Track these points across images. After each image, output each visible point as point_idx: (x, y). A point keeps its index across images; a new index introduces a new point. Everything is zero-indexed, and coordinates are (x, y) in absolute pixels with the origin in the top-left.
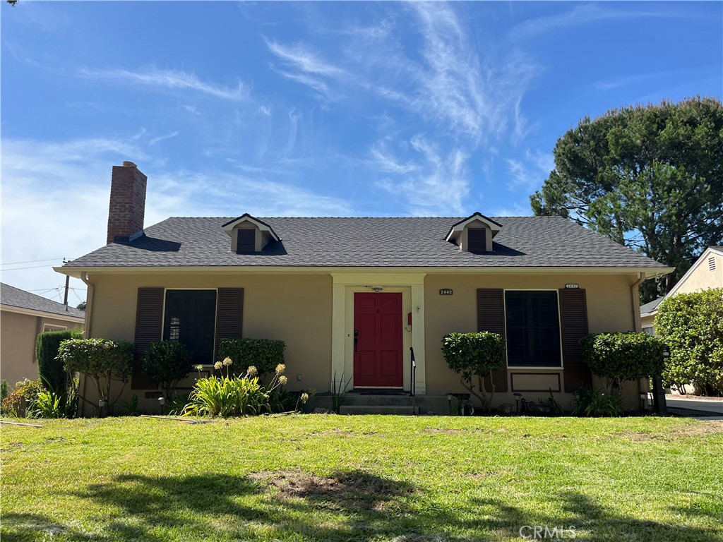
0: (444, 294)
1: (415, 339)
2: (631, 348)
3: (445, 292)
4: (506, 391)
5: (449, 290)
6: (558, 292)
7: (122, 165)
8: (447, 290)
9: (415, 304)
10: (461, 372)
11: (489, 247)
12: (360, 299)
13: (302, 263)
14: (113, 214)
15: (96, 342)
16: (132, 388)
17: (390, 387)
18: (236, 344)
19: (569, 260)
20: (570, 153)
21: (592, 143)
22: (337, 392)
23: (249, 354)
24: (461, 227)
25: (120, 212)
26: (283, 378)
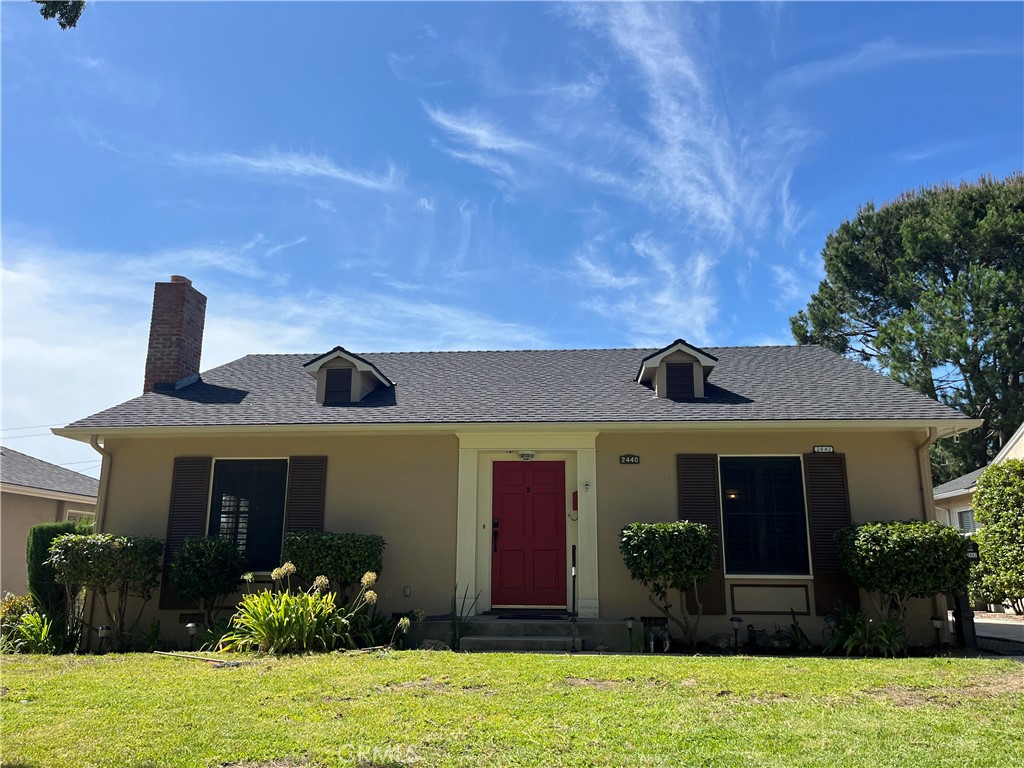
0: (626, 463)
1: (584, 532)
2: (913, 546)
3: (628, 459)
4: (723, 612)
5: (634, 457)
6: (801, 459)
7: (169, 281)
8: (630, 456)
9: (583, 476)
10: (650, 584)
11: (699, 390)
12: (501, 470)
13: (413, 418)
14: (153, 350)
15: (100, 539)
16: (161, 608)
17: (548, 607)
18: (308, 541)
19: (818, 410)
20: (846, 256)
21: (878, 240)
22: (458, 614)
23: (326, 556)
24: (655, 362)
25: (165, 347)
26: (370, 595)
